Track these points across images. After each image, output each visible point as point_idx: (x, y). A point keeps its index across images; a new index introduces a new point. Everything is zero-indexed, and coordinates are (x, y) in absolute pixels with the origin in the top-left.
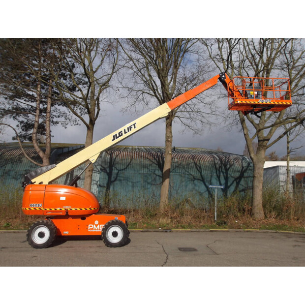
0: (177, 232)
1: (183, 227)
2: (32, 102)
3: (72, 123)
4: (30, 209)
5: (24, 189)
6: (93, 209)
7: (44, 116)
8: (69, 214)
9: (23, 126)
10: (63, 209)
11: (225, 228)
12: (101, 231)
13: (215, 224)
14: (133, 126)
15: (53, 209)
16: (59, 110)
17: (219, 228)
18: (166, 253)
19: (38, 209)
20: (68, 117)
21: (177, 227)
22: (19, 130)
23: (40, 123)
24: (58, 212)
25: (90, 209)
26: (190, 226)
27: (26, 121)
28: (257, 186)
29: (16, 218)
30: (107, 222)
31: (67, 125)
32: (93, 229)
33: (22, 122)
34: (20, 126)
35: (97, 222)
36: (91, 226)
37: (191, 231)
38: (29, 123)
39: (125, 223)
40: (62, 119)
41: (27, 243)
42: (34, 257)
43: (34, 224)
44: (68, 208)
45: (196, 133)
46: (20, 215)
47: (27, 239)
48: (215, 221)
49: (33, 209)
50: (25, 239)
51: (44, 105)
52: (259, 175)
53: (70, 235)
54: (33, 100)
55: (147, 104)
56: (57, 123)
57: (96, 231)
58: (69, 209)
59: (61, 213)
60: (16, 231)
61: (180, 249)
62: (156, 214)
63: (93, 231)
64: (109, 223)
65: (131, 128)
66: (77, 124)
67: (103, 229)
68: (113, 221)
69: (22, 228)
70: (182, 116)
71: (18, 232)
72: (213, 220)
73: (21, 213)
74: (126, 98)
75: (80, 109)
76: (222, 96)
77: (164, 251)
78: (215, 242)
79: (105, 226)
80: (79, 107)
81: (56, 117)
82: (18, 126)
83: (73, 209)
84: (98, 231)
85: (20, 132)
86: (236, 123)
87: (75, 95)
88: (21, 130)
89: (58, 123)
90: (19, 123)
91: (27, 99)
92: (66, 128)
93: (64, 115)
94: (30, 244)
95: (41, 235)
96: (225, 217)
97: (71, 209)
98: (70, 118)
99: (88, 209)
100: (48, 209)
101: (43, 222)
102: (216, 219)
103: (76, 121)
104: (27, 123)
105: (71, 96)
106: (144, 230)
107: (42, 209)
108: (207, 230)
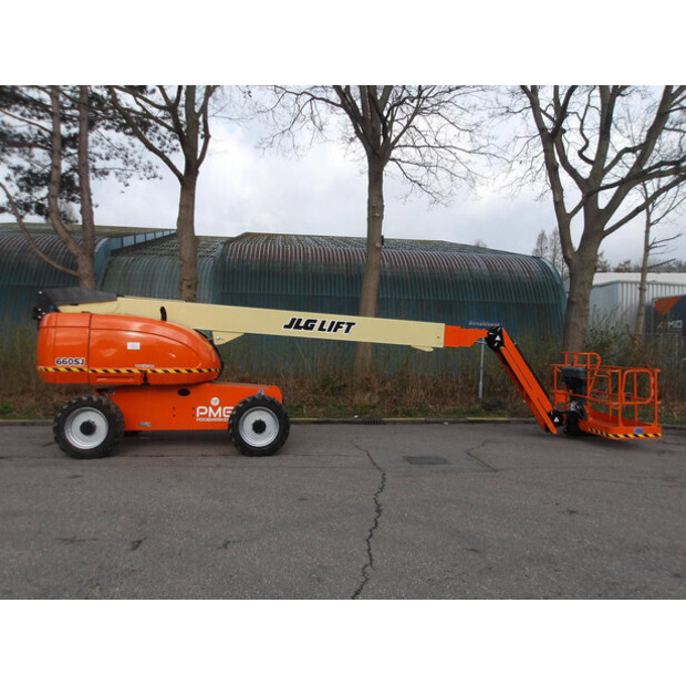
0: (395, 423)
1: (409, 414)
2: (39, 118)
3: (142, 173)
4: (56, 370)
5: (38, 324)
6: (205, 370)
7: (70, 155)
8: (149, 381)
9: (21, 180)
10: (135, 371)
11: (500, 415)
12: (226, 420)
13: (478, 406)
14: (345, 326)
15: (112, 371)
16: (108, 140)
17: (488, 415)
18: (379, 469)
19: (75, 370)
20: (130, 158)
21: (395, 414)
22: (13, 190)
23: (63, 171)
24: (124, 376)
25: (200, 371)
26: (422, 410)
27: (27, 166)
28: (576, 324)
29: (23, 392)
30: (241, 400)
31: (128, 177)
32: (207, 416)
33: (17, 169)
34: (13, 179)
35: (215, 401)
36: (202, 410)
37: (427, 422)
38: (35, 171)
39: (281, 402)
40: (117, 163)
41: (56, 447)
42: (76, 476)
43: (70, 404)
44: (147, 367)
45: (436, 201)
46: (34, 388)
47: (56, 438)
48: (478, 400)
49: (63, 370)
50: (51, 438)
51: (69, 128)
52: (581, 299)
53: (155, 429)
54: (41, 114)
55: (321, 129)
56: (104, 173)
57: (215, 420)
58: (149, 372)
59: (131, 381)
60: (27, 420)
61: (409, 459)
62: (345, 386)
63: (208, 420)
64: (245, 402)
65: (339, 325)
66: (155, 176)
67: (232, 417)
68: (254, 398)
69: (40, 414)
70: (406, 160)
71: (33, 424)
72: (473, 399)
73: (34, 381)
74: (271, 112)
75: (159, 139)
76: (499, 111)
77: (374, 464)
78: (483, 444)
79: (237, 409)
80: (157, 135)
81: (101, 158)
82: (8, 179)
83: (160, 371)
84: (220, 420)
85: (16, 194)
86: (530, 177)
87: (146, 100)
88: (17, 189)
89: (107, 174)
90: (11, 172)
91: (27, 112)
92: (127, 185)
93: (121, 151)
94: (63, 450)
95: (88, 429)
96: (500, 393)
97: (154, 371)
98: (137, 161)
99: (195, 371)
100: (100, 371)
101: (90, 399)
102: (480, 396)
103: (151, 168)
104: (30, 172)
105: (138, 103)
106: (320, 419)
107: (86, 369)
108: (462, 420)
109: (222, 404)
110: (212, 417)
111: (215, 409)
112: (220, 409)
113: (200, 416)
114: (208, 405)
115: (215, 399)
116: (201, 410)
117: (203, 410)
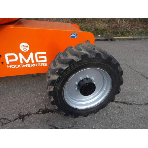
35: (24, 47)
109: (33, 50)
110: (24, 63)
111: (26, 55)
112: (31, 55)
113: (11, 63)
114: (18, 51)
115: (24, 44)
116: (10, 58)
117: (13, 57)
